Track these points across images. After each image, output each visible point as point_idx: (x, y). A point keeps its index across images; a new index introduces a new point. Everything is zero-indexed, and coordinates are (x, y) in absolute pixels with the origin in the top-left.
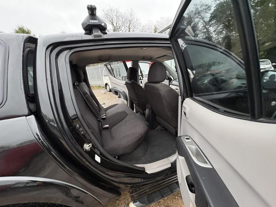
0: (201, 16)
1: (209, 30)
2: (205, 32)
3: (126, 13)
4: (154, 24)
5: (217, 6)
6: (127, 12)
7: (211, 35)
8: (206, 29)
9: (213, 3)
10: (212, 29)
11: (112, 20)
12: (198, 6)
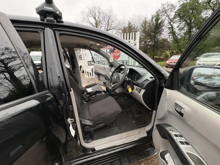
0: (167, 14)
1: (174, 26)
2: (170, 27)
3: (106, 11)
4: (127, 19)
5: (181, 6)
6: (107, 9)
7: (174, 30)
8: (171, 25)
9: (178, 3)
10: (175, 25)
11: (95, 16)
12: (165, 6)
